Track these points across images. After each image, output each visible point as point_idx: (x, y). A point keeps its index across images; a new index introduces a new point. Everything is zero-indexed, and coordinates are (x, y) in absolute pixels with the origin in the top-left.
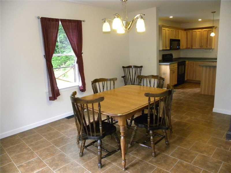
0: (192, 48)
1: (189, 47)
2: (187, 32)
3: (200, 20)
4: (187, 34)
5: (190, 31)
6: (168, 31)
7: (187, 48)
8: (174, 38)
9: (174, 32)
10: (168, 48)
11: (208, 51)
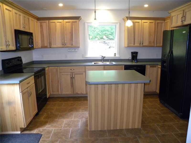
0: (50, 47)
1: (46, 45)
2: (41, 23)
3: (61, 5)
4: (41, 26)
5: (46, 21)
6: (7, 11)
7: (43, 47)
8: (22, 29)
9: (21, 17)
10: (13, 48)
11: (73, 50)
